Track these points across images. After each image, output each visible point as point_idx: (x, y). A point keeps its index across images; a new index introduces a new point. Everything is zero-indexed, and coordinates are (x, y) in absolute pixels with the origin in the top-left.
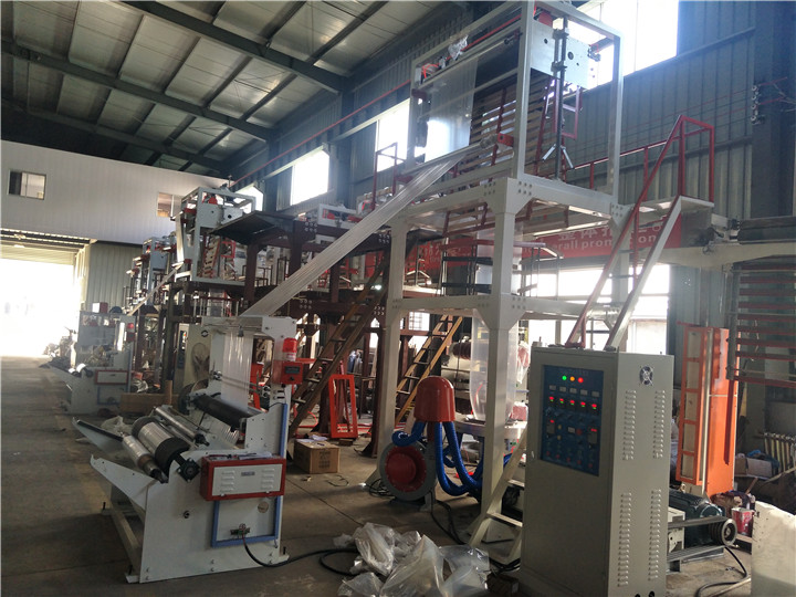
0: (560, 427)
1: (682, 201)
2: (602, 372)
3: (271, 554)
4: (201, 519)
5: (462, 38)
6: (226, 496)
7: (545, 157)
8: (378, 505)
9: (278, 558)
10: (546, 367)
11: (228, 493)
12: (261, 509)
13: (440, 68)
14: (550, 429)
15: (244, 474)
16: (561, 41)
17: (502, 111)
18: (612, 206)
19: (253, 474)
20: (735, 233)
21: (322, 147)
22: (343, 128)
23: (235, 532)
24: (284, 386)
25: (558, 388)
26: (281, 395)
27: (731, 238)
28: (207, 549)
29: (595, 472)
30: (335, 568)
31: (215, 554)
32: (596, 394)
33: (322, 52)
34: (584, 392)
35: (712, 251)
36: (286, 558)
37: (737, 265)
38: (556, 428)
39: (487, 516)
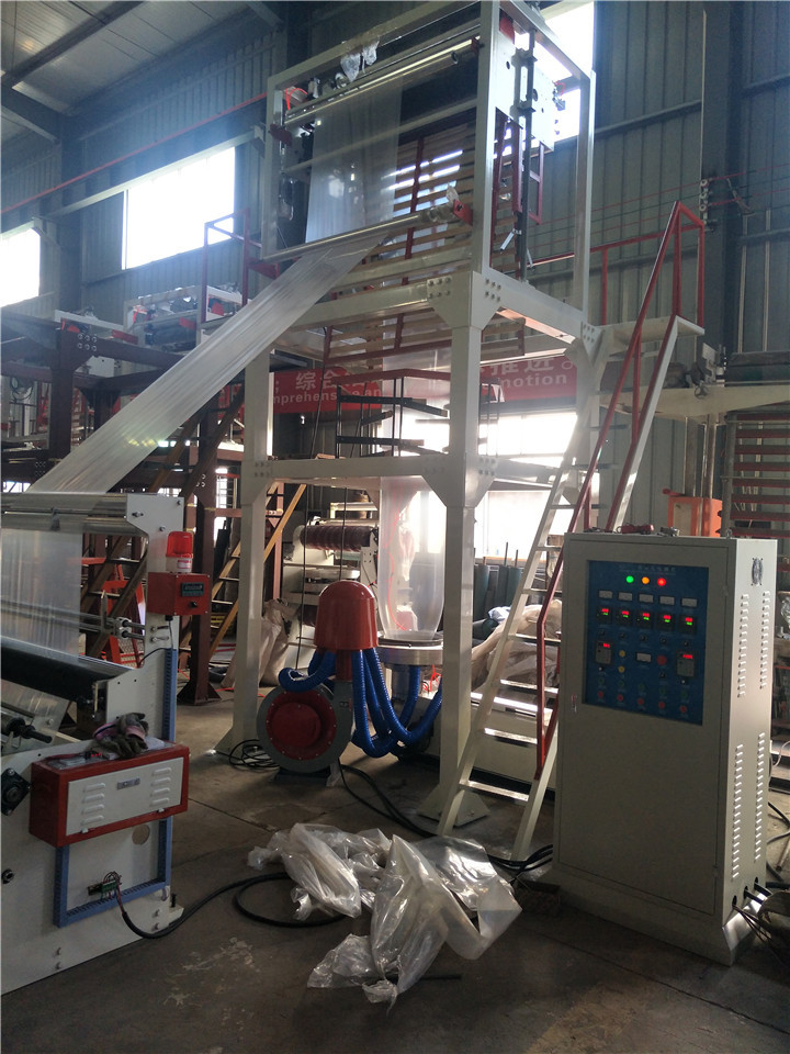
0: (622, 654)
1: (679, 324)
2: (705, 571)
3: (156, 912)
4: (35, 880)
5: (367, 45)
6: (90, 831)
7: (503, 247)
8: (258, 785)
9: (168, 915)
10: (591, 563)
11: (94, 826)
12: (139, 839)
13: (310, 97)
14: (604, 656)
15: (122, 786)
16: (524, 71)
17: (418, 172)
18: (583, 327)
19: (137, 782)
20: (720, 372)
21: (31, 224)
22: (67, 196)
23: (96, 889)
24: (169, 618)
25: (616, 595)
26: (166, 632)
27: (718, 377)
28: (45, 932)
29: (695, 717)
30: (271, 917)
31: (62, 936)
32: (690, 602)
33: (27, 67)
34: (667, 600)
35: (705, 394)
36: (178, 912)
37: (731, 414)
38: (614, 655)
39: (461, 787)
